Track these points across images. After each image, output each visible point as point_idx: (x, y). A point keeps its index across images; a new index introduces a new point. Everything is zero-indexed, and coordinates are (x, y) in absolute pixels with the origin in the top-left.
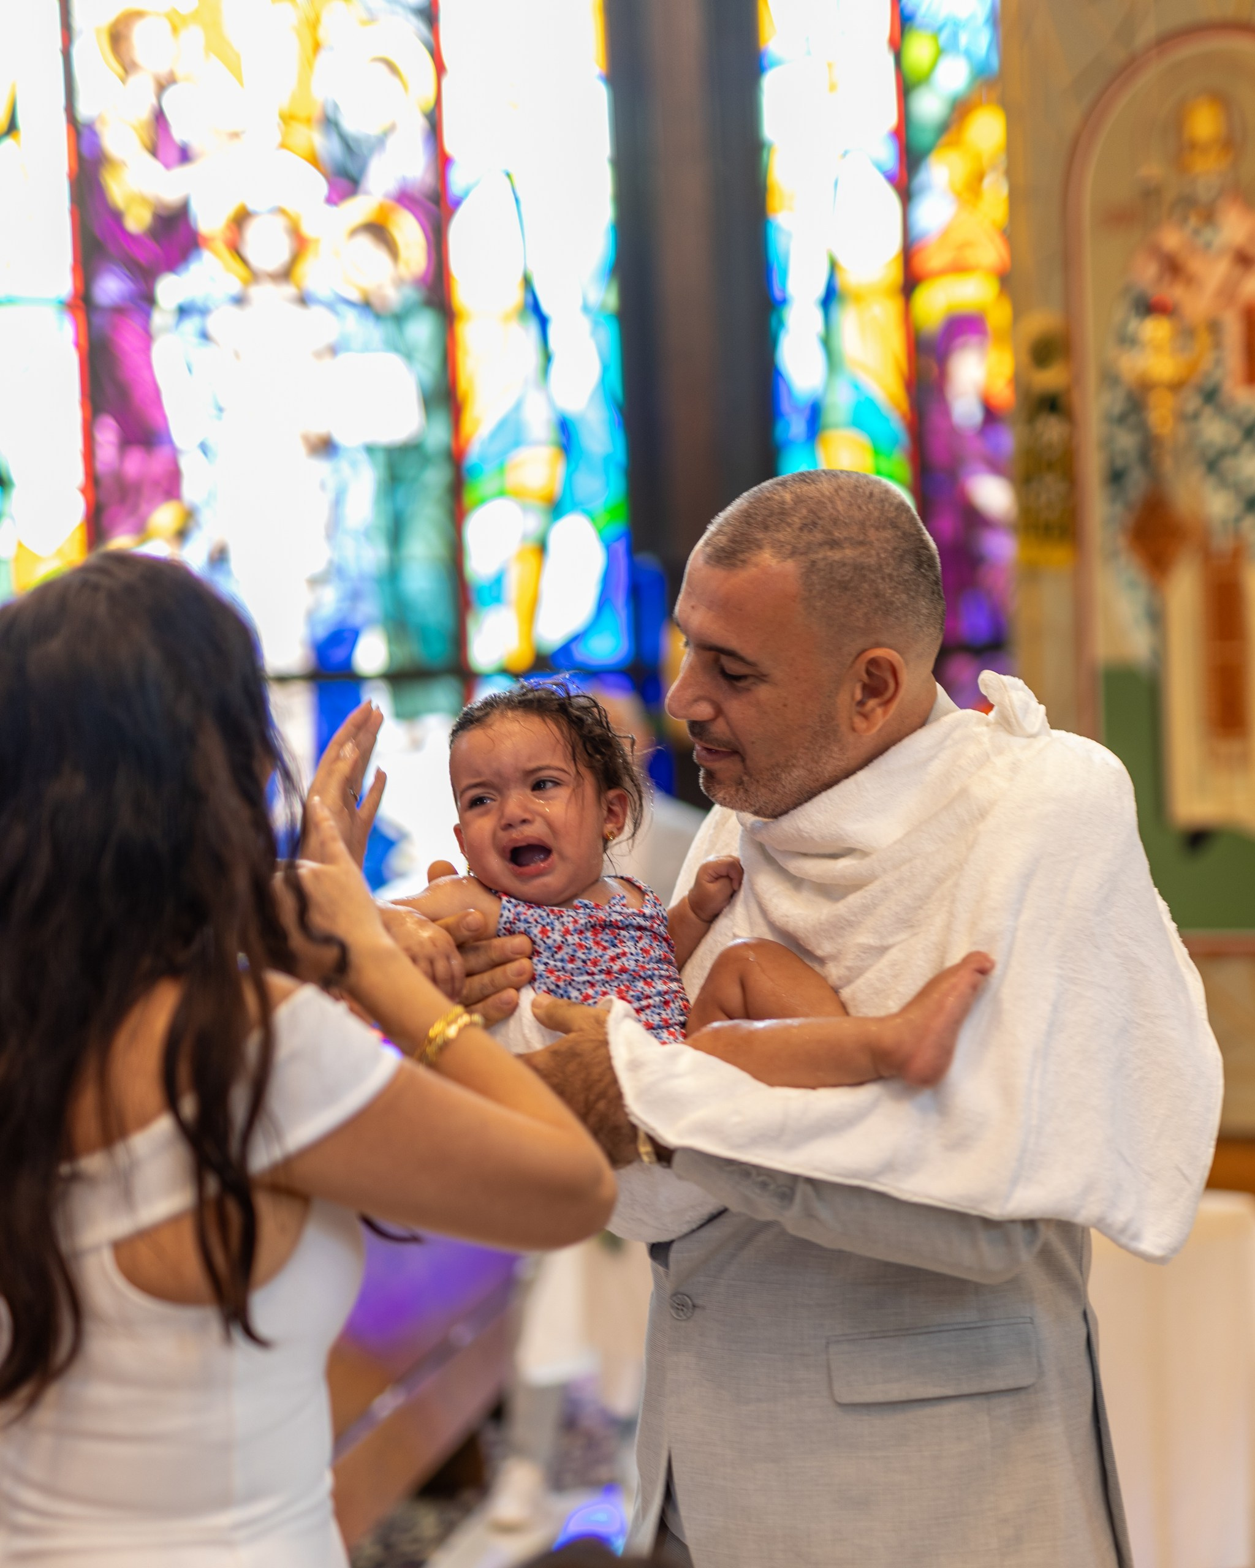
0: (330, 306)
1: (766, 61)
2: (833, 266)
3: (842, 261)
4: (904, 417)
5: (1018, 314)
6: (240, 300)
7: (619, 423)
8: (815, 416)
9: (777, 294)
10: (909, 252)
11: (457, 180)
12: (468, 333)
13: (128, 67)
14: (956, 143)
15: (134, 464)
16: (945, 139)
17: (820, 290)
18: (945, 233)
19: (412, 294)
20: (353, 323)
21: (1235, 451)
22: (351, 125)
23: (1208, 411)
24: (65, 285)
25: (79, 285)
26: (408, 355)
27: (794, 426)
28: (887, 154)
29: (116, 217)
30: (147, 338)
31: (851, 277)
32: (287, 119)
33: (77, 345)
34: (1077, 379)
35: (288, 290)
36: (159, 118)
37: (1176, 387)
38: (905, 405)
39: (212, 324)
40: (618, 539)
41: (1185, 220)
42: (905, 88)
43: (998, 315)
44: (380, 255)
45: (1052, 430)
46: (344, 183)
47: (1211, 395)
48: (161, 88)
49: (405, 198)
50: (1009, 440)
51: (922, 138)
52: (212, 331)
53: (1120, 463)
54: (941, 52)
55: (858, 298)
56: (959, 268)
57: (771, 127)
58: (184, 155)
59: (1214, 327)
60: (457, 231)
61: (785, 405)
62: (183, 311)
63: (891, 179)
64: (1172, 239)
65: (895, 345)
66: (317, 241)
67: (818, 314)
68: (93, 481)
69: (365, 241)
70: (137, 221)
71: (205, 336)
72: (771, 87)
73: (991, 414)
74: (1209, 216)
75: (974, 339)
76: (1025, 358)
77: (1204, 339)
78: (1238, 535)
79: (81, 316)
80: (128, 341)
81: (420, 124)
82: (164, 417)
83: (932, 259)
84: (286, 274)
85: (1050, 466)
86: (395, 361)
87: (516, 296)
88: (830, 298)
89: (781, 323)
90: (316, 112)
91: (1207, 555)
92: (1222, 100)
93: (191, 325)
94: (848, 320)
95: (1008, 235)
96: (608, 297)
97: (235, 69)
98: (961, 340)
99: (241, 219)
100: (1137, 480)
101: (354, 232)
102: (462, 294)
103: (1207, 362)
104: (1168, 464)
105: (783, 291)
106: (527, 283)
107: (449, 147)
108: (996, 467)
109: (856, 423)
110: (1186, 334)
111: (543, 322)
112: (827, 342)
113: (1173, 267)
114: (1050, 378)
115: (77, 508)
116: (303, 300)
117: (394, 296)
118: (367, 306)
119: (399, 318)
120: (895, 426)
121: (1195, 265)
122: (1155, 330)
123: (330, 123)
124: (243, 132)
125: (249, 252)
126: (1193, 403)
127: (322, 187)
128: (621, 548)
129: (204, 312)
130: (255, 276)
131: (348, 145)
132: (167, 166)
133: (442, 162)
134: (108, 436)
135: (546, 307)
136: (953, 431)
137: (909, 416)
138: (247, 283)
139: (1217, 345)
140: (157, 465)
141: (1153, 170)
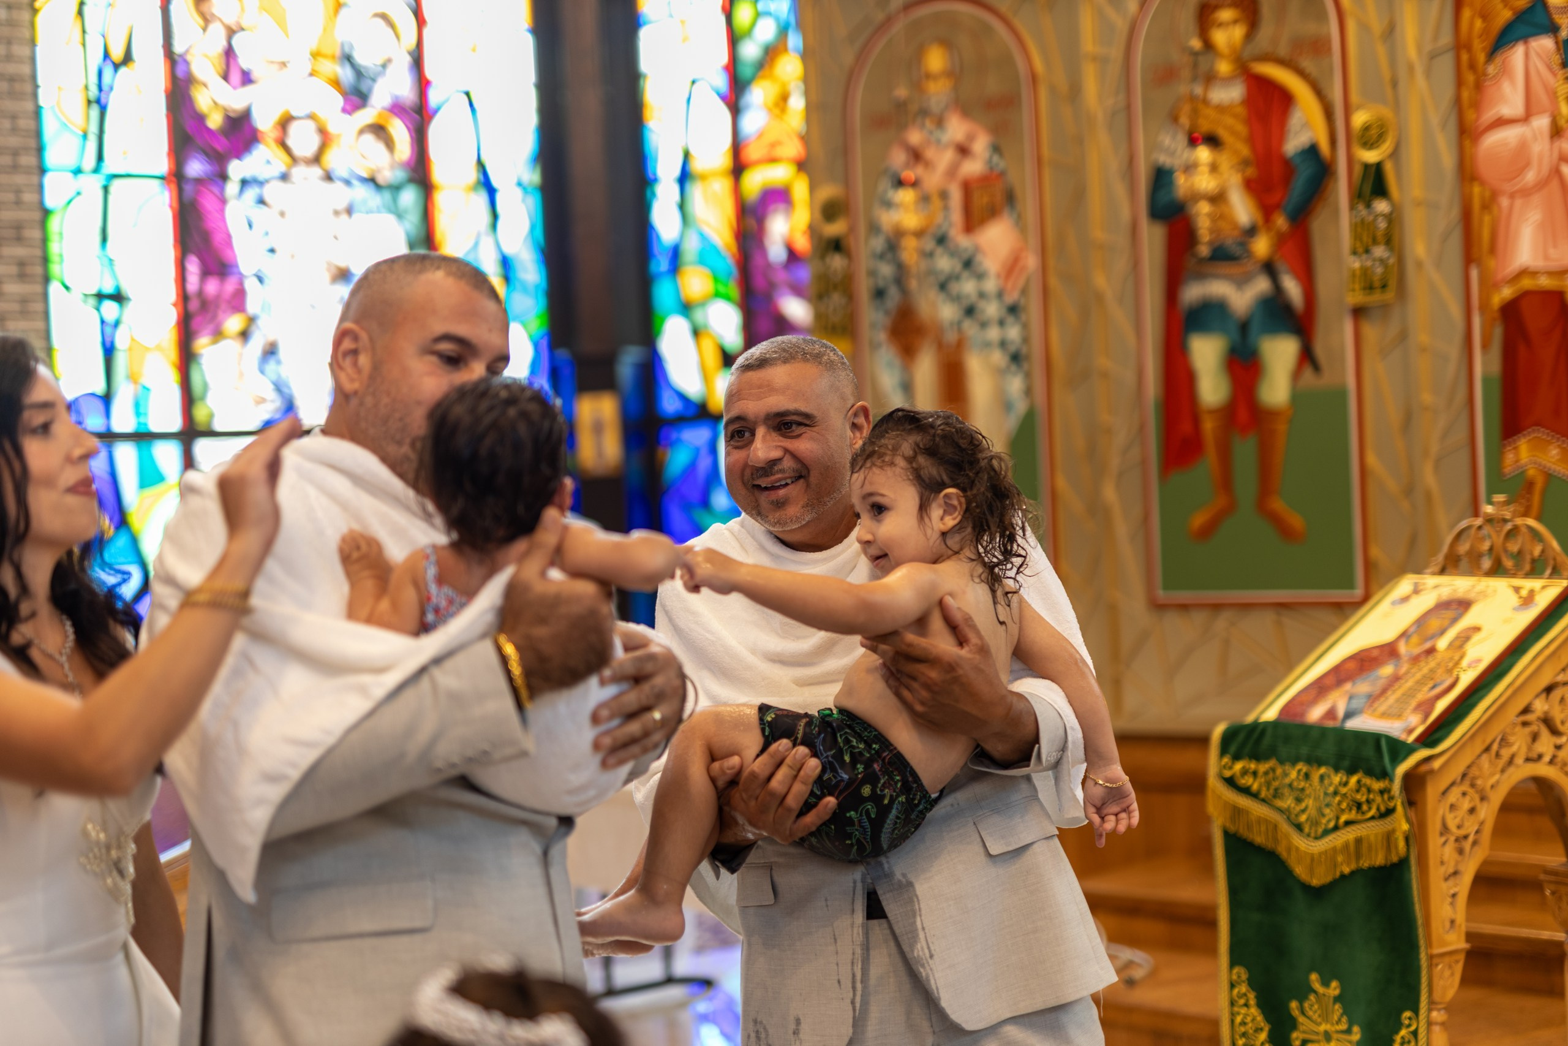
0: (348, 183)
1: (642, 20)
2: (687, 155)
3: (692, 151)
4: (734, 256)
5: (813, 188)
6: (284, 177)
7: (543, 261)
8: (675, 254)
9: (651, 176)
10: (737, 147)
11: (434, 97)
12: (440, 198)
13: (207, 20)
14: (771, 76)
15: (212, 287)
16: (761, 73)
17: (677, 172)
18: (760, 135)
19: (400, 175)
20: (362, 193)
21: (957, 278)
22: (360, 59)
23: (939, 251)
24: (162, 165)
25: (172, 166)
26: (400, 216)
27: (660, 264)
28: (721, 82)
29: (201, 118)
30: (223, 201)
31: (698, 165)
32: (316, 55)
33: (171, 206)
34: (852, 229)
35: (316, 172)
36: (229, 53)
37: (919, 234)
38: (734, 248)
39: (268, 192)
40: (542, 338)
41: (923, 126)
42: (734, 39)
43: (800, 190)
44: (381, 147)
45: (837, 262)
46: (355, 99)
47: (942, 240)
48: (231, 32)
49: (397, 109)
50: (805, 274)
51: (745, 71)
52: (267, 199)
53: (881, 283)
54: (758, 15)
55: (703, 177)
56: (773, 160)
57: (645, 64)
58: (247, 79)
59: (944, 195)
60: (434, 131)
61: (656, 249)
62: (244, 183)
63: (724, 98)
64: (915, 137)
65: (728, 209)
66: (339, 136)
67: (676, 188)
68: (184, 297)
69: (369, 138)
70: (215, 122)
71: (261, 201)
72: (645, 38)
73: (793, 255)
74: (940, 123)
75: (781, 206)
76: (818, 215)
77: (937, 203)
78: (960, 330)
79: (173, 186)
80: (208, 203)
81: (407, 60)
82: (235, 256)
83: (752, 152)
84: (317, 159)
85: (835, 287)
86: (391, 218)
87: (473, 175)
88: (684, 177)
89: (654, 194)
90: (338, 52)
91: (940, 345)
92: (946, 43)
93: (251, 193)
94: (696, 192)
95: (805, 139)
96: (533, 177)
97: (282, 24)
98: (772, 207)
99: (285, 122)
100: (894, 296)
101: (361, 132)
102: (437, 174)
103: (939, 218)
104: (913, 284)
105: (655, 174)
106: (481, 165)
107: (429, 73)
108: (798, 291)
109: (702, 261)
110: (925, 199)
111: (491, 192)
112: (682, 206)
113: (916, 156)
114: (835, 229)
115: (172, 316)
116: (328, 177)
117: (389, 174)
118: (371, 180)
119: (395, 189)
120: (727, 264)
121: (930, 153)
122: (906, 196)
123: (348, 58)
124: (288, 62)
125: (290, 142)
126: (929, 244)
127: (339, 101)
128: (545, 343)
129: (261, 183)
130: (294, 160)
131: (359, 73)
132: (235, 88)
133: (423, 84)
134: (193, 267)
135: (495, 182)
136: (768, 265)
137: (737, 256)
138: (290, 167)
139: (946, 208)
140: (230, 286)
141: (901, 92)
